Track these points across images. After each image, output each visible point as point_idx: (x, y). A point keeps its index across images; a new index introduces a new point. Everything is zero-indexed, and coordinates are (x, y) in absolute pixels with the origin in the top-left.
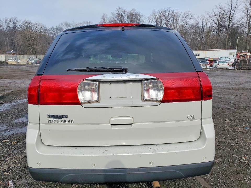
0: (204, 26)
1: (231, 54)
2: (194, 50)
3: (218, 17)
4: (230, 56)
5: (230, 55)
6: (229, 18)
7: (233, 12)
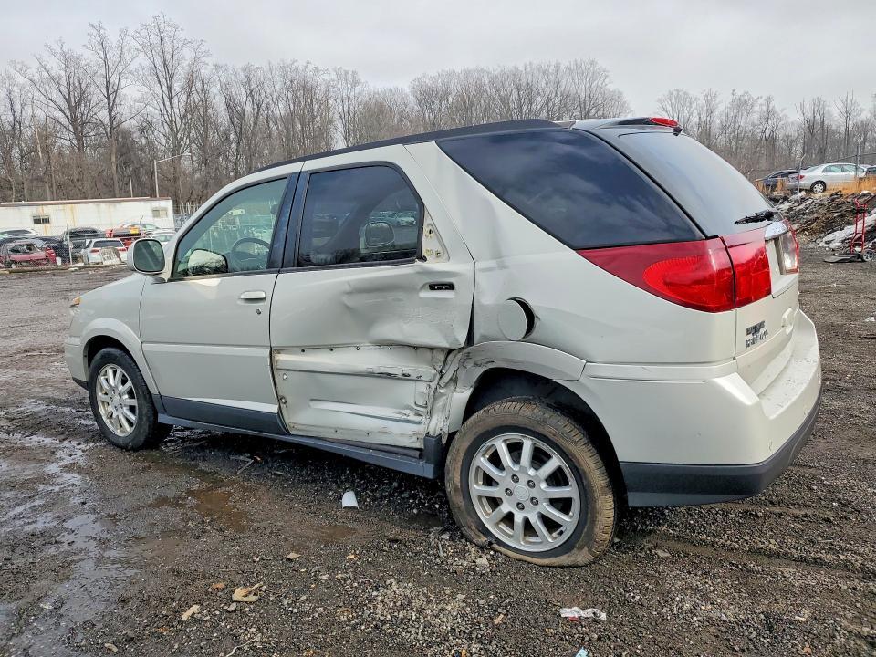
0: (18, 113)
1: (156, 212)
2: (23, 202)
3: (63, 89)
4: (156, 219)
5: (154, 217)
6: (108, 98)
7: (114, 79)
